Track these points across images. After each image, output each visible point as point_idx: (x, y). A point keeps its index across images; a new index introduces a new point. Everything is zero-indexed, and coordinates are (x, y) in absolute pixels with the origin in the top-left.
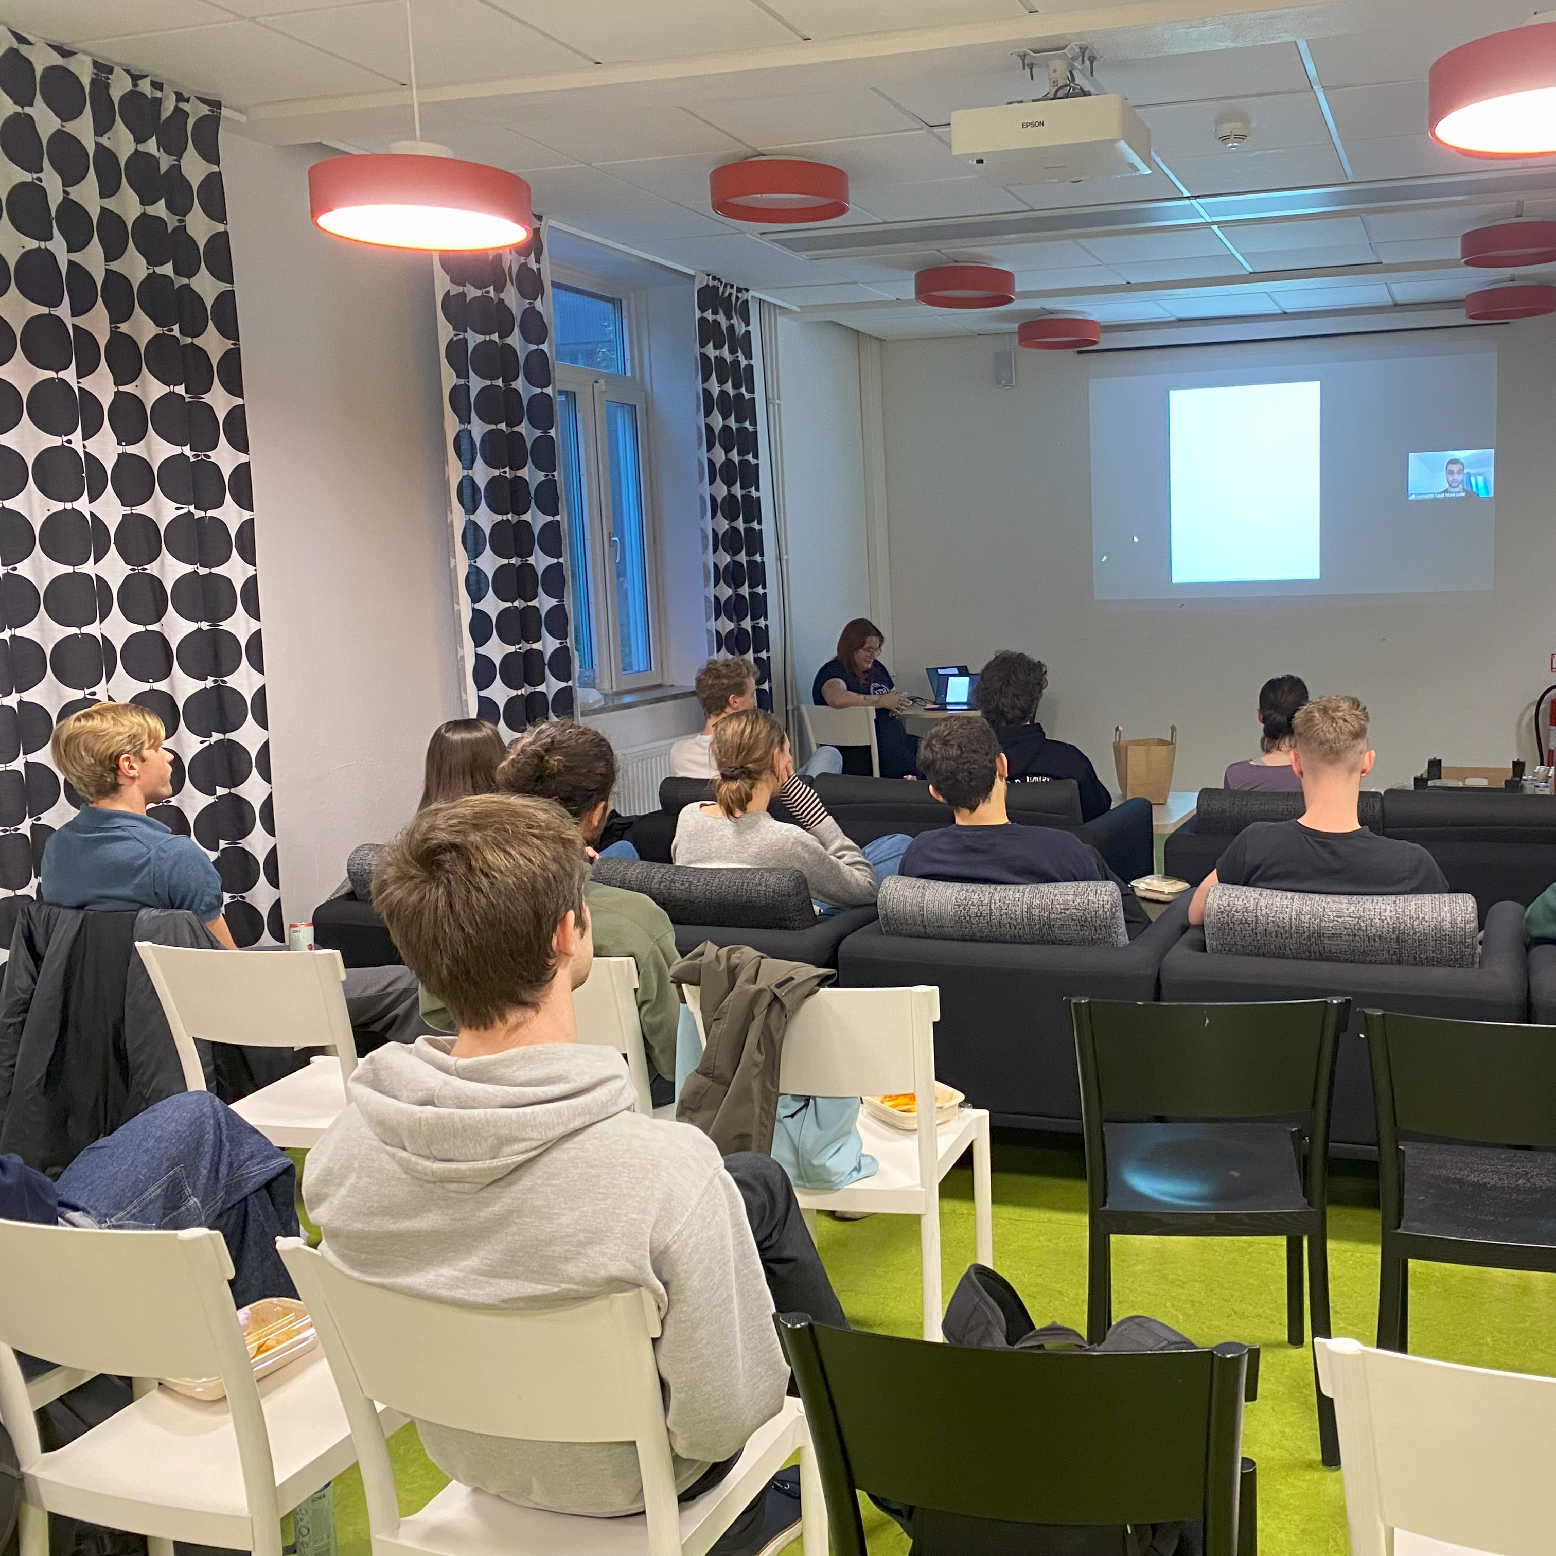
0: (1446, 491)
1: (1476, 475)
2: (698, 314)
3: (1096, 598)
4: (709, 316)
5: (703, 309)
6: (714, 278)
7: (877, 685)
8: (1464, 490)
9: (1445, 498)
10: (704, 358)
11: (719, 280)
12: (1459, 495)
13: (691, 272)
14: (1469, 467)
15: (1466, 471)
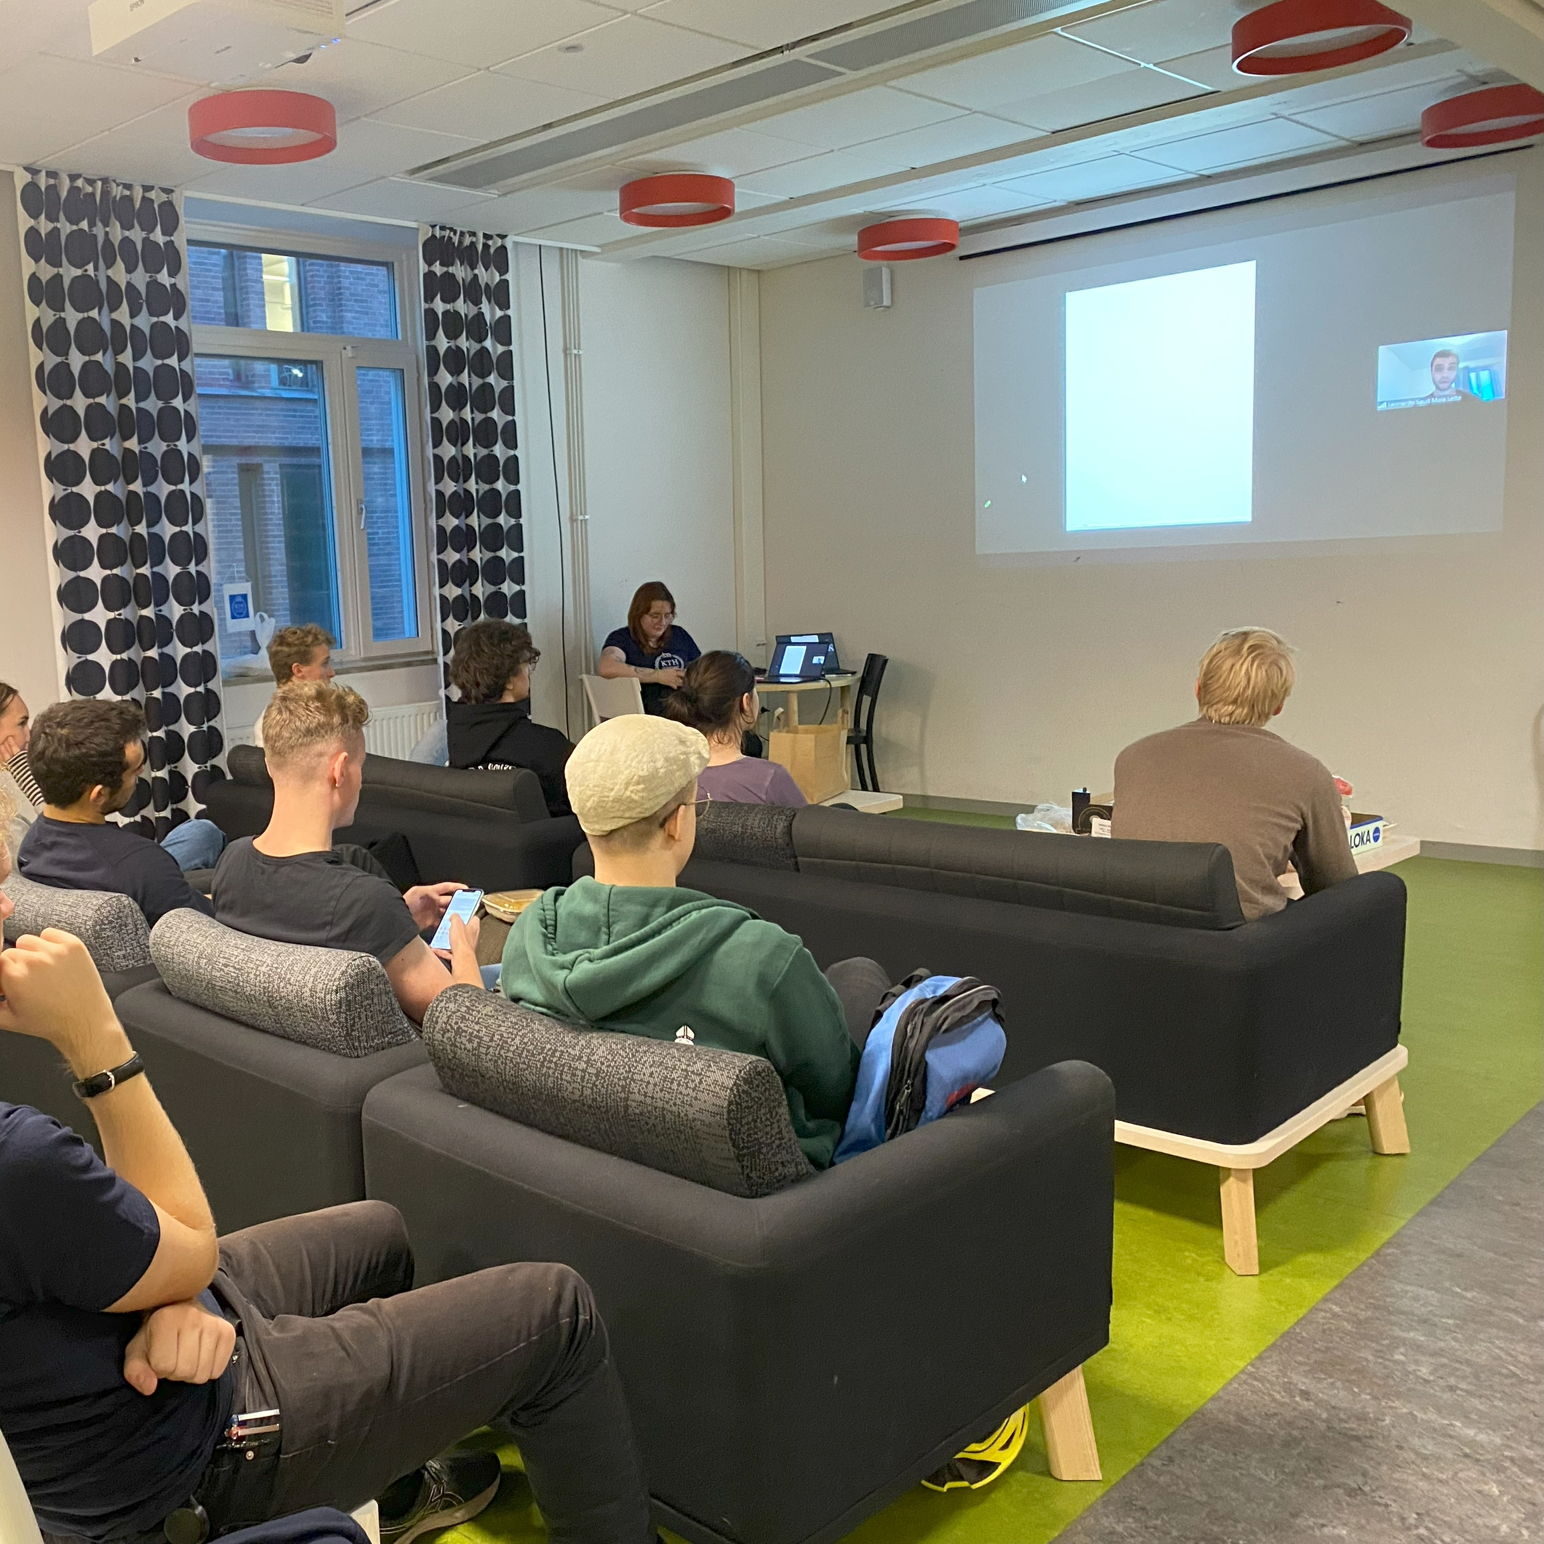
0: (1432, 396)
1: (1477, 370)
2: (423, 267)
3: (977, 553)
4: (438, 269)
5: (429, 262)
6: (443, 228)
7: (669, 655)
8: (1458, 393)
9: (1430, 406)
10: (430, 314)
11: (451, 229)
12: (1452, 399)
13: (414, 225)
14: (1465, 360)
15: (1462, 365)
